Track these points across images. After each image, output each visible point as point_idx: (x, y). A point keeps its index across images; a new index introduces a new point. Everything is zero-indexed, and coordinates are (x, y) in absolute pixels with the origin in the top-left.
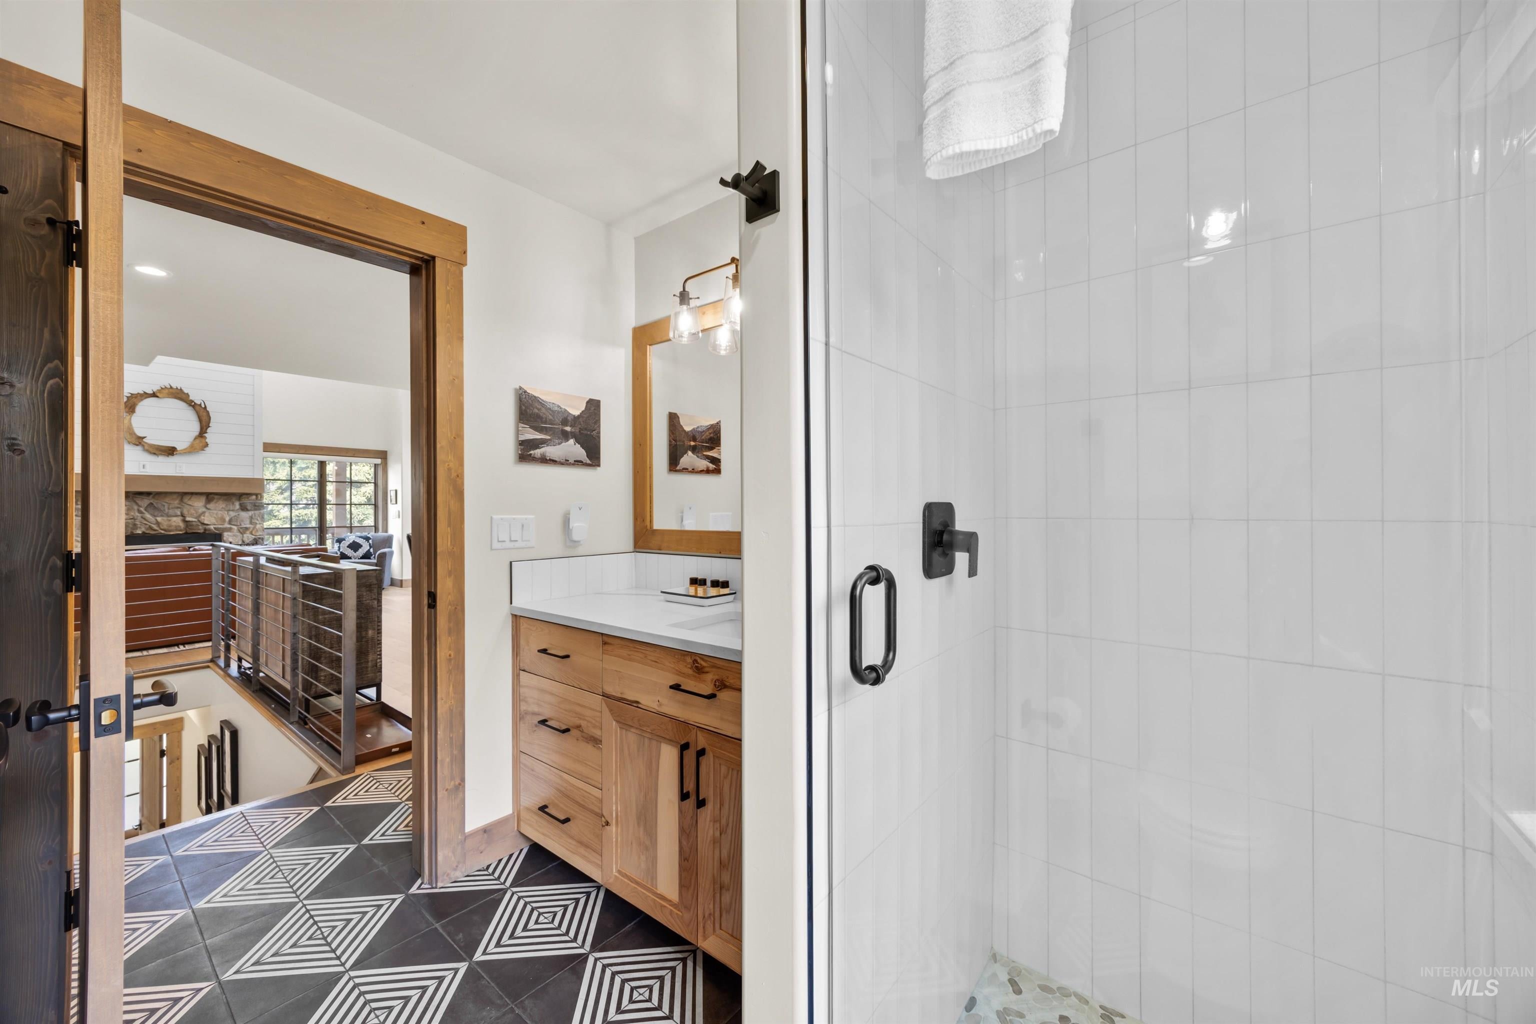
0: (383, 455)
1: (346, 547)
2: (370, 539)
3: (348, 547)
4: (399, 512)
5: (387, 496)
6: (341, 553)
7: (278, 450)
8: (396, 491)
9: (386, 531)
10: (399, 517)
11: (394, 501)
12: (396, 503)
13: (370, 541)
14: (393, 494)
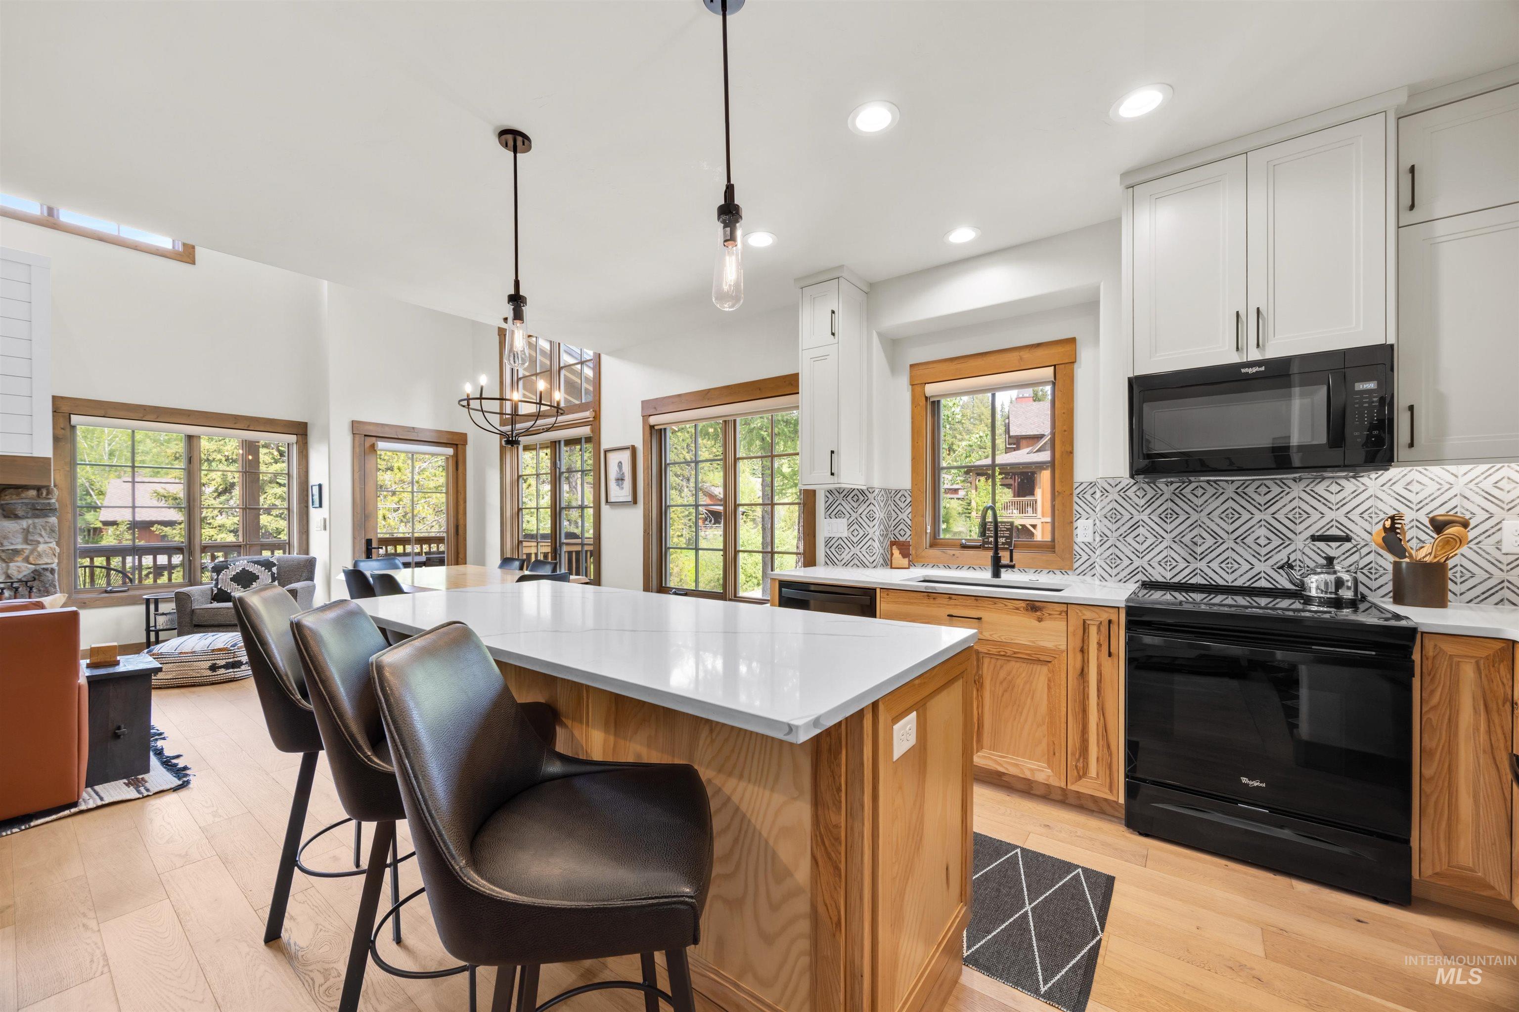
0: (301, 430)
1: (229, 580)
2: (274, 565)
3: (232, 580)
4: (325, 520)
5: (307, 496)
6: (220, 590)
7: (102, 413)
8: (320, 486)
9: (307, 552)
10: (325, 529)
11: (317, 504)
12: (321, 506)
13: (274, 569)
14: (316, 490)
